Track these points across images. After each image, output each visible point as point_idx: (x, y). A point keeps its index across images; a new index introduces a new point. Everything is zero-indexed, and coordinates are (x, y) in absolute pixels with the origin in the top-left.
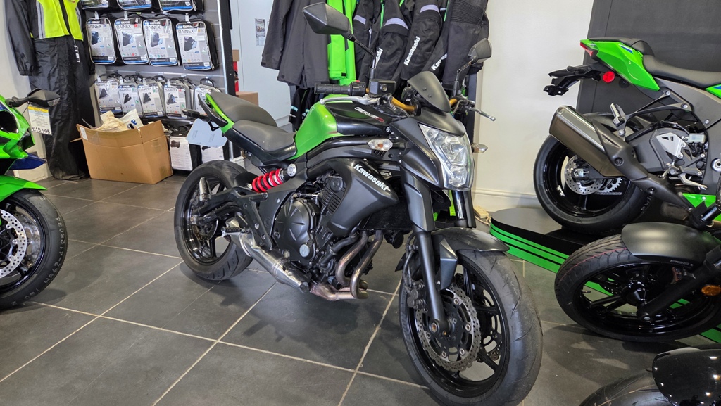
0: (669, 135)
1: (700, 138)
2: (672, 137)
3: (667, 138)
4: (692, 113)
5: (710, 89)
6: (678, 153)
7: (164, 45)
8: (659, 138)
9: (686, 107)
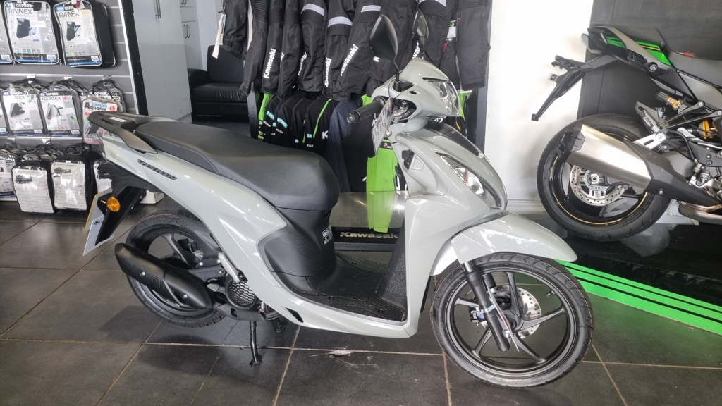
7: (37, 36)
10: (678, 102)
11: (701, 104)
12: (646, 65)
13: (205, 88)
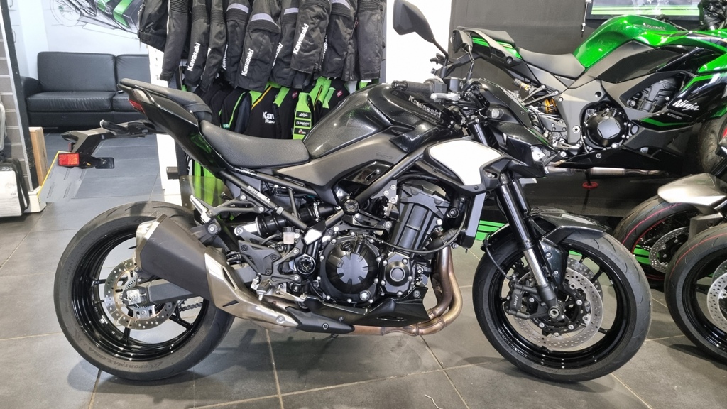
10: (529, 86)
11: (543, 87)
12: (504, 59)
13: (41, 97)
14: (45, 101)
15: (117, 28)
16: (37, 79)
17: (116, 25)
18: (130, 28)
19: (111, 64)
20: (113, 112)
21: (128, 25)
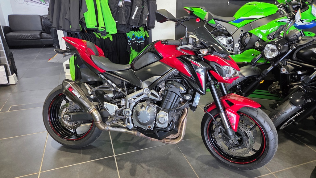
0: (222, 38)
1: (230, 38)
2: (223, 39)
3: (221, 39)
4: (226, 30)
5: (229, 22)
6: (225, 44)
8: (219, 39)
9: (224, 29)
13: (11, 34)
14: (13, 36)
15: (41, 4)
16: (9, 26)
17: (40, 2)
18: (46, 3)
19: (39, 19)
20: (42, 40)
21: (45, 2)
